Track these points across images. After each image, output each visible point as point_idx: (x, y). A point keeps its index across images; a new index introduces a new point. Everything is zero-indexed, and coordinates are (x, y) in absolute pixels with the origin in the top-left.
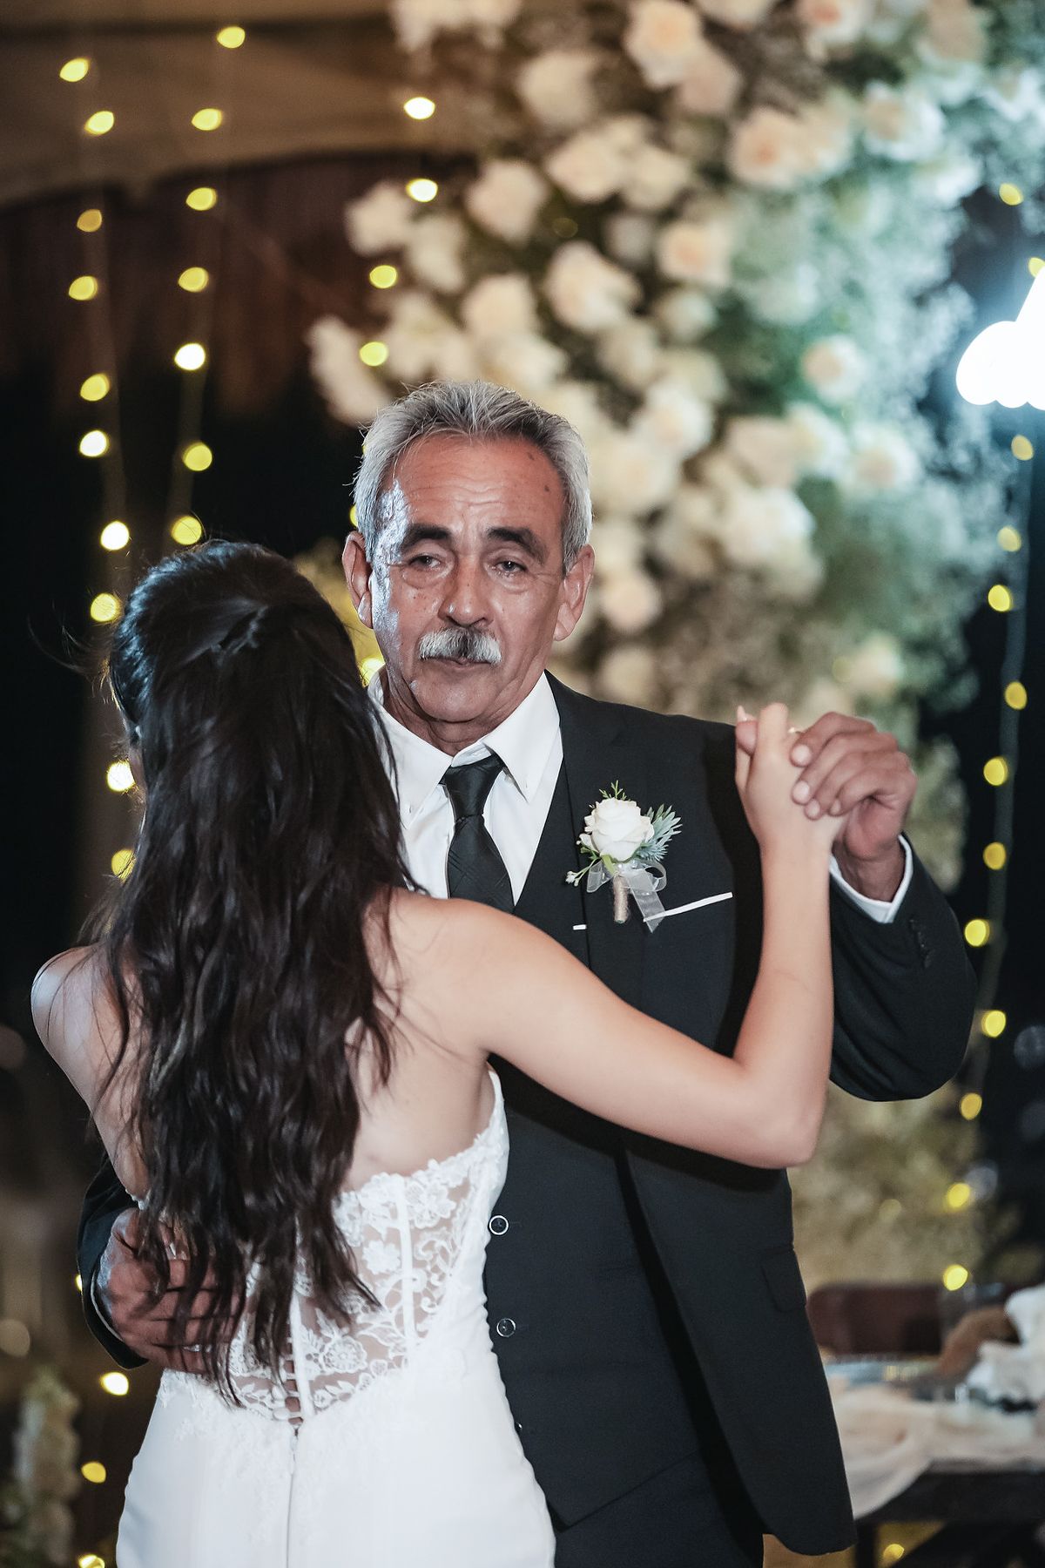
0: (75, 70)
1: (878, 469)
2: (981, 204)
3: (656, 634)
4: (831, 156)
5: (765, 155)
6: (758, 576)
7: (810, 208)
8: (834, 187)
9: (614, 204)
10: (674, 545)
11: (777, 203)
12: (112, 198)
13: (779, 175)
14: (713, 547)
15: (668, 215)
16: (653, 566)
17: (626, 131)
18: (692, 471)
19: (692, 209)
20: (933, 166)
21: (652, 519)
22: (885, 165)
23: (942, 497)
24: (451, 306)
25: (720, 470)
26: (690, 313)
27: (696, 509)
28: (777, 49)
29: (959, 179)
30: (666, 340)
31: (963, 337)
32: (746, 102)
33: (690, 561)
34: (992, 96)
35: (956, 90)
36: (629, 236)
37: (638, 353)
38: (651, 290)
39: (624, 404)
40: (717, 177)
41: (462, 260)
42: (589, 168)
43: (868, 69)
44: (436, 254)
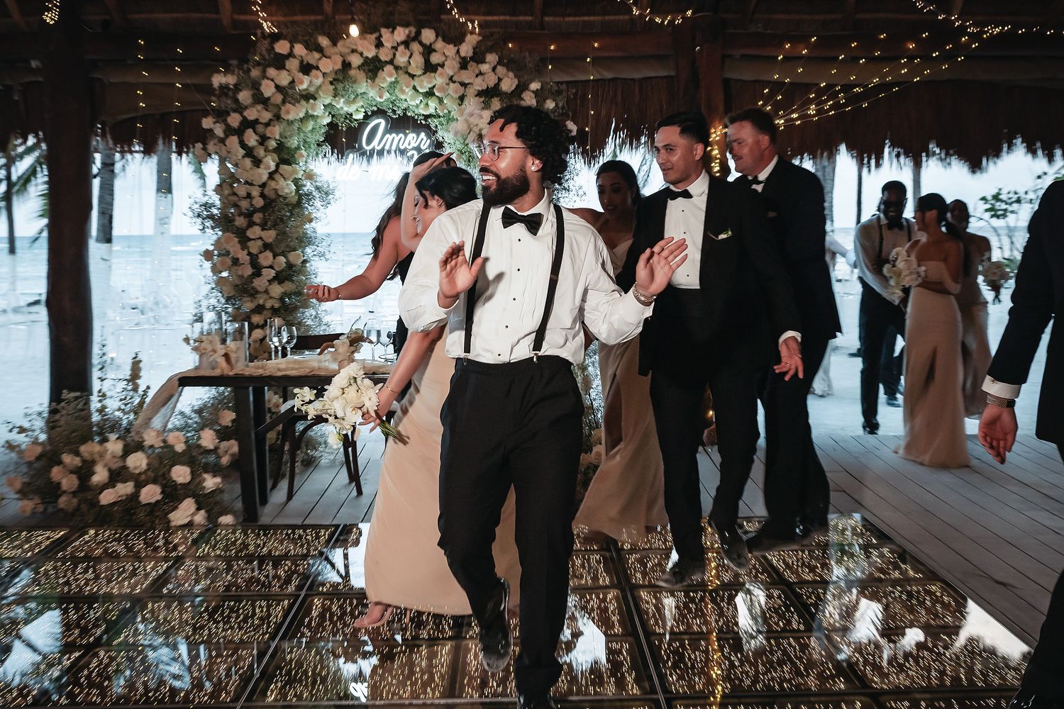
2: (331, 125)
3: (263, 209)
4: (302, 115)
5: (288, 112)
6: (285, 198)
7: (297, 125)
8: (301, 120)
9: (256, 121)
10: (266, 191)
11: (290, 123)
13: (291, 117)
14: (276, 190)
15: (267, 125)
16: (262, 195)
17: (259, 107)
18: (272, 175)
19: (272, 123)
20: (322, 117)
21: (263, 186)
22: (312, 116)
24: (222, 141)
25: (277, 176)
26: (273, 144)
27: (273, 184)
28: (290, 92)
29: (328, 120)
30: (266, 150)
32: (284, 102)
33: (272, 195)
34: (334, 103)
35: (327, 102)
36: (260, 128)
37: (261, 152)
38: (263, 140)
39: (257, 162)
40: (278, 117)
41: (225, 132)
42: (251, 114)
43: (309, 97)
44: (219, 131)
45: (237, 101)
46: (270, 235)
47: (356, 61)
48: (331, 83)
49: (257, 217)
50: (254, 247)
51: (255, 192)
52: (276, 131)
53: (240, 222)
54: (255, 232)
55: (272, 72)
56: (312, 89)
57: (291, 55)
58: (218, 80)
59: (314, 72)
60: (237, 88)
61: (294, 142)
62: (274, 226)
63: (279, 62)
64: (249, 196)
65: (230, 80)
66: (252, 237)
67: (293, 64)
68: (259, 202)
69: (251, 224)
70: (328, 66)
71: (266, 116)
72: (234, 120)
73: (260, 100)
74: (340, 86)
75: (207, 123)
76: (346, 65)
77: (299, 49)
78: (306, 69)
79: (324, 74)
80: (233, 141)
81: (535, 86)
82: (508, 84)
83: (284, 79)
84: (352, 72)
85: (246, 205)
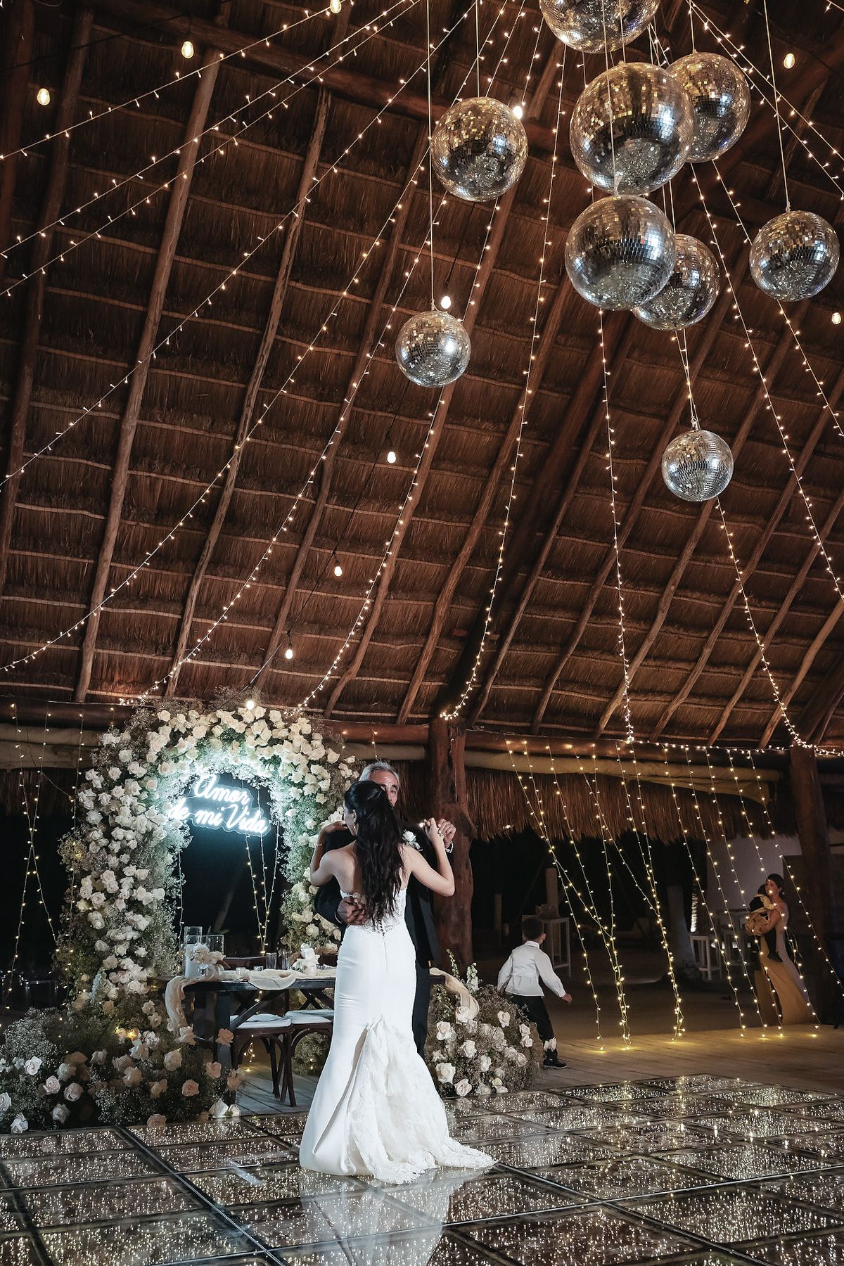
5: (166, 769)
11: (166, 778)
13: (167, 773)
34: (195, 765)
35: (190, 762)
45: (118, 758)
46: (143, 874)
47: (218, 731)
48: (196, 748)
50: (127, 882)
52: (152, 783)
53: (113, 861)
54: (130, 870)
58: (107, 739)
60: (120, 747)
64: (124, 838)
66: (127, 874)
67: (166, 730)
70: (199, 732)
71: (142, 772)
72: (115, 773)
74: (202, 751)
76: (210, 734)
77: (181, 719)
80: (119, 790)
81: (351, 760)
82: (333, 757)
84: (213, 740)
85: (116, 847)
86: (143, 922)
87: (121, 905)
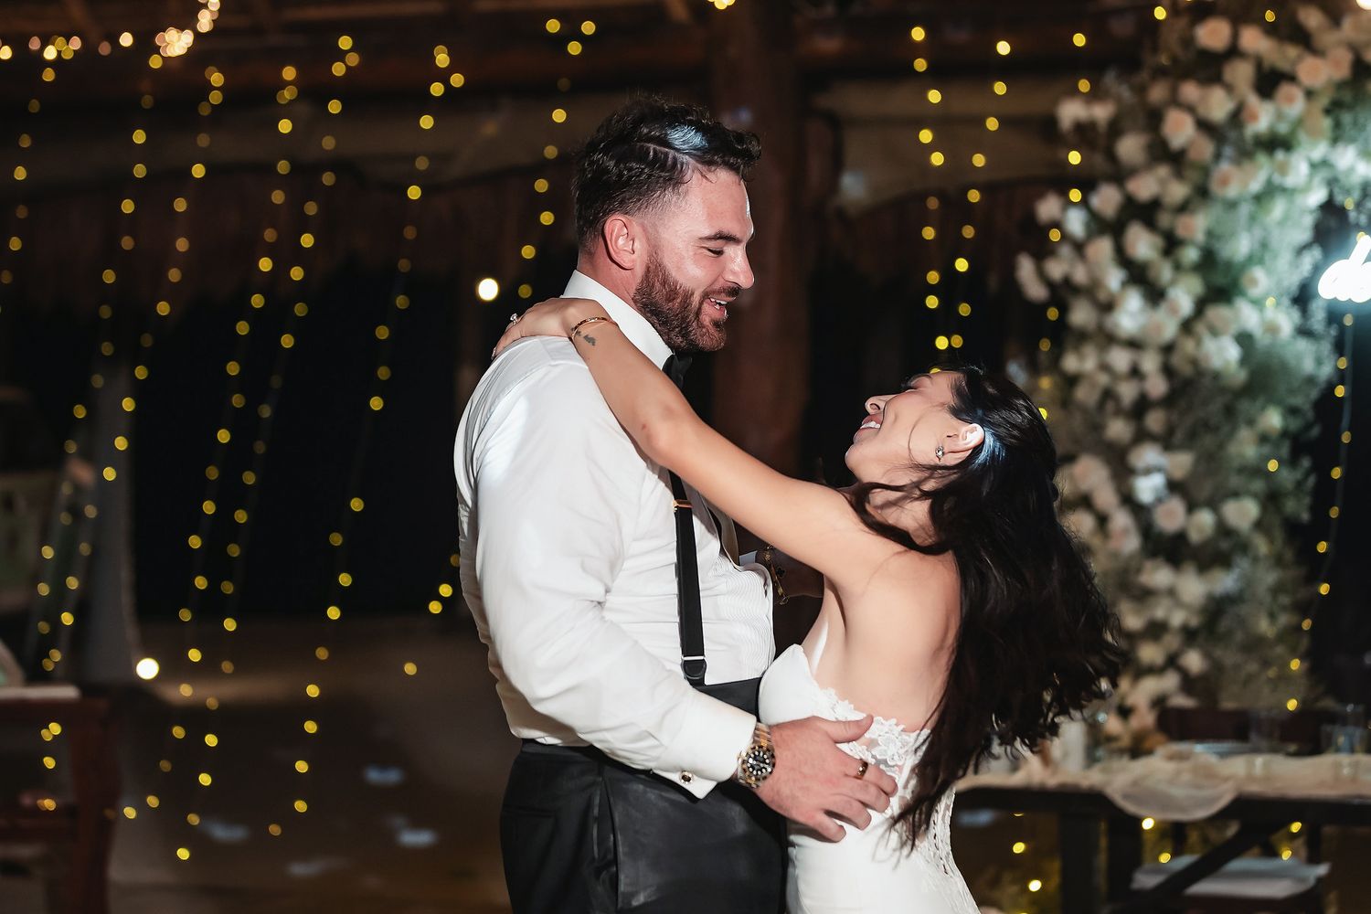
0: (926, 136)
1: (1272, 329)
2: (1329, 206)
3: (1168, 401)
4: (1256, 185)
5: (1225, 182)
6: (1216, 376)
7: (1245, 209)
8: (1257, 199)
9: (1155, 204)
10: (1177, 360)
11: (1232, 205)
12: (942, 195)
13: (1232, 191)
14: (1194, 362)
15: (1183, 208)
16: (1168, 371)
17: (1163, 171)
18: (1187, 326)
19: (1190, 207)
20: (1306, 189)
21: (1168, 349)
22: (1283, 190)
23: (1303, 345)
24: (1079, 247)
25: (1200, 328)
26: (1191, 255)
27: (1188, 346)
28: (1233, 134)
29: (1317, 196)
30: (1178, 267)
31: (1317, 270)
32: (1217, 157)
33: (1186, 370)
34: (1333, 158)
35: (1316, 155)
36: (1163, 219)
37: (1165, 272)
38: (1171, 244)
39: (1155, 295)
40: (1202, 193)
41: (1088, 226)
42: (1144, 187)
43: (1275, 143)
44: (1076, 222)
45: (1111, 156)
46: (1181, 463)
48: (1328, 112)
49: (1155, 420)
51: (1150, 363)
52: (1196, 226)
53: (1118, 429)
54: (1148, 455)
55: (1190, 91)
56: (1283, 128)
57: (1233, 52)
58: (1071, 112)
59: (1285, 89)
60: (1116, 129)
61: (1240, 246)
62: (1190, 441)
63: (1210, 67)
64: (1135, 373)
65: (1101, 112)
66: (1141, 466)
67: (1241, 73)
68: (1157, 386)
69: (1142, 436)
70: (1319, 72)
71: (1178, 191)
72: (1107, 199)
73: (1163, 153)
74: (1347, 118)
75: (1048, 208)
76: (1363, 69)
77: (1253, 39)
78: (1269, 82)
79: (1310, 94)
80: (1102, 249)
83: (1218, 105)
85: (1127, 392)
86: (1194, 587)
87: (1130, 543)
